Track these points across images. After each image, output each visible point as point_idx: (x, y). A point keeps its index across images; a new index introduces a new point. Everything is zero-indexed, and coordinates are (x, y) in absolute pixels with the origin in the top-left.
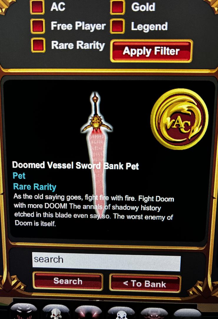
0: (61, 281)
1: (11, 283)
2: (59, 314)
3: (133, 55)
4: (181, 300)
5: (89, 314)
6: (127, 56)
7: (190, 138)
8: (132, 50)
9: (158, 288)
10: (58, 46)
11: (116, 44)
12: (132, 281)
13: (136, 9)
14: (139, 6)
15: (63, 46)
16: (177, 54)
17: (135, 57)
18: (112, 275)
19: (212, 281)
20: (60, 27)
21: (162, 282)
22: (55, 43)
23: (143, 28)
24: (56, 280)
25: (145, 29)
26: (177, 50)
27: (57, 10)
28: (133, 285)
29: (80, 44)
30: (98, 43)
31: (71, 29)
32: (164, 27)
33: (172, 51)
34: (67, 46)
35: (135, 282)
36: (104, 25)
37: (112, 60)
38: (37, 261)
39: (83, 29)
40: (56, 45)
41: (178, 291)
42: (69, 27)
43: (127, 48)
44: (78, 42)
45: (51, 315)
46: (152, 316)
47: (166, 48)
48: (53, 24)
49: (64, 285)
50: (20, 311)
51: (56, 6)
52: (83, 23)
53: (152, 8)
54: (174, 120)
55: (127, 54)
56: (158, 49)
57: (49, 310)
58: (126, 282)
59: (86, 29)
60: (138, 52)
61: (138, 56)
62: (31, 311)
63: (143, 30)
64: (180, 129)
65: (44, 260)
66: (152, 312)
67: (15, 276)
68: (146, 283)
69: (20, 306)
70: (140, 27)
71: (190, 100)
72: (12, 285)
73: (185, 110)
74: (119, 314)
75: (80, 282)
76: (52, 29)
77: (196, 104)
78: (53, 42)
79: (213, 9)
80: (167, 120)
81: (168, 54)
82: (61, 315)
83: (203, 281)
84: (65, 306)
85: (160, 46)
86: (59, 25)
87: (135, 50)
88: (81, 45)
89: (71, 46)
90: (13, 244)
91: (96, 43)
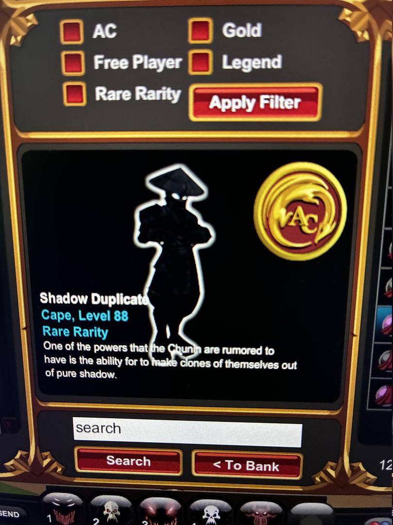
0: (119, 460)
1: (43, 462)
2: (116, 510)
3: (227, 110)
4: (302, 490)
5: (161, 510)
6: (217, 111)
7: (316, 241)
8: (224, 101)
9: (267, 472)
10: (106, 95)
11: (198, 91)
12: (226, 461)
13: (229, 33)
14: (235, 29)
15: (114, 96)
16: (296, 106)
17: (229, 112)
18: (197, 453)
19: (351, 462)
20: (109, 64)
21: (274, 463)
22: (101, 91)
23: (241, 65)
24: (111, 460)
25: (244, 66)
26: (297, 101)
27: (103, 37)
28: (229, 468)
29: (141, 92)
30: (169, 91)
31: (126, 67)
32: (276, 63)
33: (289, 102)
34: (121, 95)
35: (231, 463)
36: (179, 60)
37: (193, 118)
38: (80, 430)
39: (146, 67)
40: (103, 94)
41: (297, 477)
42: (123, 64)
43: (215, 98)
44: (138, 88)
45: (104, 510)
46: (257, 513)
47: (279, 98)
48: (98, 60)
49: (122, 467)
50: (57, 505)
51: (101, 29)
52: (146, 57)
53: (256, 32)
54: (291, 213)
55: (216, 107)
56: (266, 99)
57: (100, 503)
58: (217, 463)
59: (151, 67)
60: (233, 104)
61: (234, 110)
62: (74, 504)
63: (242, 68)
64: (300, 227)
65: (91, 430)
66: (258, 507)
67: (47, 453)
68: (248, 465)
69: (56, 496)
70: (236, 64)
71: (317, 181)
72: (44, 466)
73: (310, 197)
74: (207, 511)
75: (147, 462)
76: (97, 67)
77: (327, 187)
78: (98, 89)
79: (354, 34)
80: (280, 214)
81: (282, 107)
82: (119, 510)
83: (337, 462)
84: (125, 497)
85: (269, 94)
86: (107, 61)
87: (228, 100)
88: (142, 94)
89: (126, 95)
90: (43, 405)
91: (166, 90)
